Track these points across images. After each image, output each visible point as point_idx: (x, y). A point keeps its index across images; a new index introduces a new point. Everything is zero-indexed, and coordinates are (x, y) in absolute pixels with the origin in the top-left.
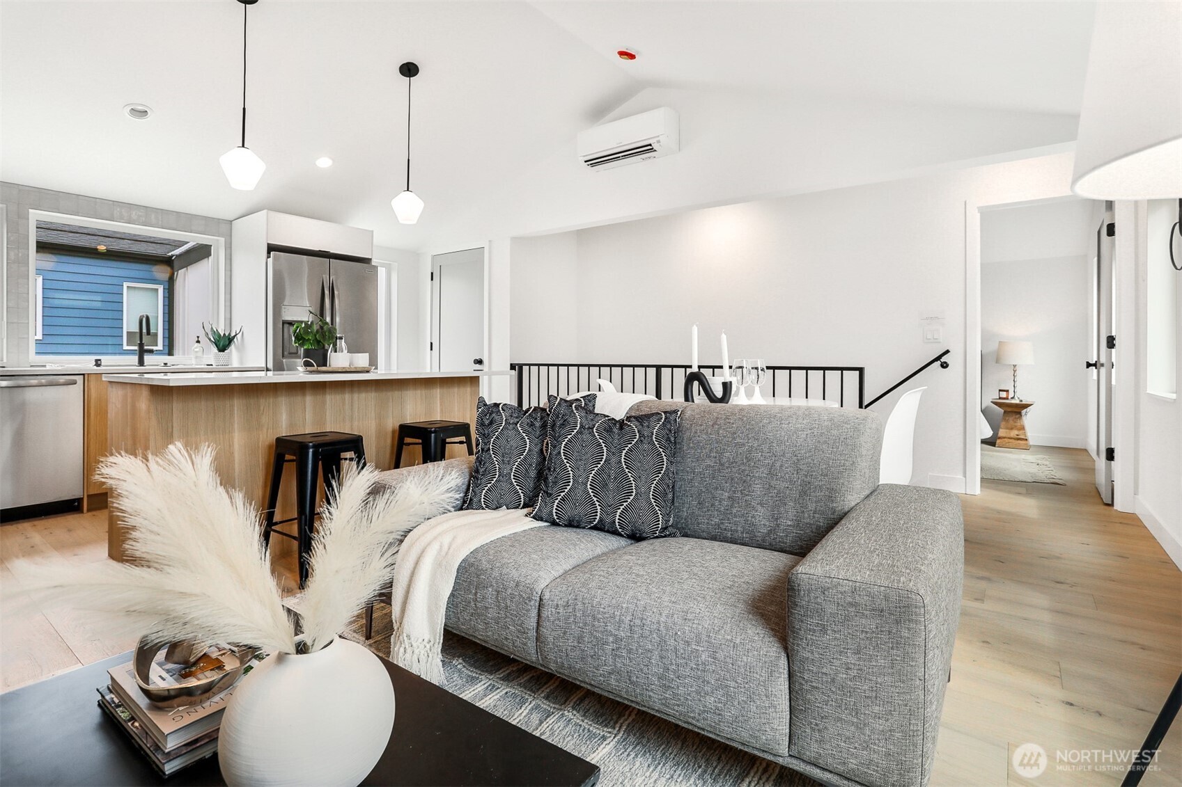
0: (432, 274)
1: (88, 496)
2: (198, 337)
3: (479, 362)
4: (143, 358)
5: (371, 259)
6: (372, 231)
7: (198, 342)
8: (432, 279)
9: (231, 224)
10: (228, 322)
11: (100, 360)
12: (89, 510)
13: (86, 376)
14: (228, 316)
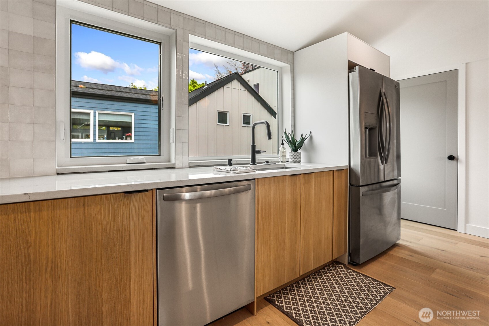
6: (389, 57)
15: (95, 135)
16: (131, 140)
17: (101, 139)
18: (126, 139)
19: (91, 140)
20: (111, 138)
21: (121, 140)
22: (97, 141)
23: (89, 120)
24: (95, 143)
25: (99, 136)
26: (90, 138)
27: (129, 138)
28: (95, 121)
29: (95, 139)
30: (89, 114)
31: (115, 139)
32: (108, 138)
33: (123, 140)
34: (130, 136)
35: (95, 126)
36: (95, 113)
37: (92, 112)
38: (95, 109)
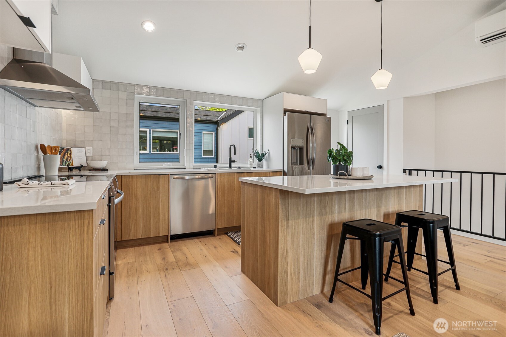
0: (347, 121)
1: (217, 229)
2: (251, 155)
3: (380, 167)
4: (231, 164)
5: (326, 114)
6: (327, 100)
7: (251, 157)
8: (348, 124)
9: (262, 101)
10: (261, 147)
11: (216, 165)
12: (218, 235)
13: (216, 174)
14: (261, 145)
15: (150, 148)
16: (177, 152)
17: (154, 151)
18: (173, 151)
19: (147, 152)
20: (162, 151)
21: (170, 152)
22: (152, 152)
23: (146, 137)
24: (150, 154)
25: (153, 148)
26: (146, 150)
27: (175, 150)
28: (150, 137)
29: (150, 151)
30: (145, 132)
31: (165, 151)
32: (160, 151)
33: (171, 152)
34: (176, 149)
35: (150, 141)
36: (150, 131)
37: (148, 130)
38: (150, 128)
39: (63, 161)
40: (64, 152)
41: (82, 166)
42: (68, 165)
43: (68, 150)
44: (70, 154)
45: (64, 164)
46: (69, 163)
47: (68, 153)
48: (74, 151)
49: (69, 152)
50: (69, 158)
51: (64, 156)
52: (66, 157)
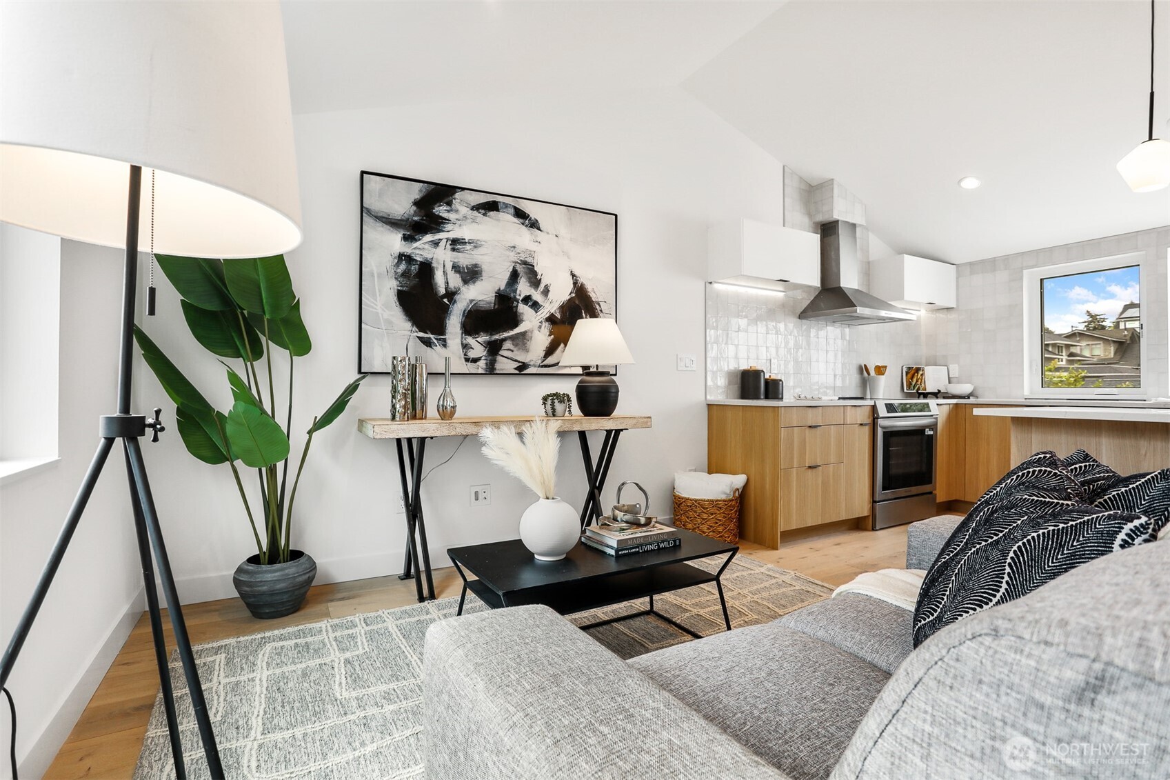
39: (911, 384)
40: (913, 372)
41: (939, 391)
42: (919, 389)
43: (918, 370)
44: (922, 375)
45: (912, 388)
46: (919, 387)
47: (918, 373)
48: (929, 371)
49: (921, 373)
50: (920, 381)
51: (912, 378)
52: (915, 380)
